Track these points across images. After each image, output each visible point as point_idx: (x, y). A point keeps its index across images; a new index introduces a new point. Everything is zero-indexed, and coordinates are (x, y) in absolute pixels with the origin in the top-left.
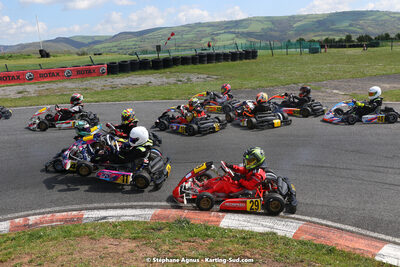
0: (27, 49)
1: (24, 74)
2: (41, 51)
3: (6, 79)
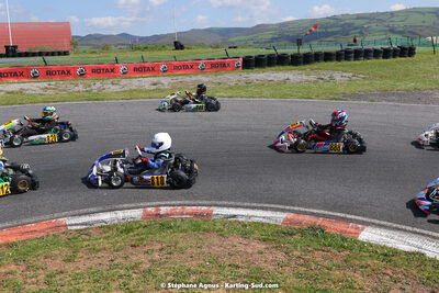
0: (162, 40)
1: (159, 66)
2: (175, 43)
3: (141, 70)
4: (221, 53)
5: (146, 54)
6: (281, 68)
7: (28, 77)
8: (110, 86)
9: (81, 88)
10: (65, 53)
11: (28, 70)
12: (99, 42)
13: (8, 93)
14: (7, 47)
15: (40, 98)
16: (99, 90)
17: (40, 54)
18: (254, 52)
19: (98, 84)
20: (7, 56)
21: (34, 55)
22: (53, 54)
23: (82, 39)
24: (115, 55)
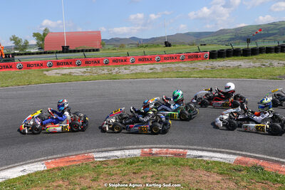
0: (157, 41)
1: (155, 58)
2: (166, 43)
3: (143, 60)
4: (195, 48)
5: (147, 50)
6: (236, 58)
7: (75, 65)
8: (124, 71)
9: (106, 72)
10: (97, 50)
11: (75, 60)
12: (118, 43)
13: (63, 75)
14: (63, 47)
15: (81, 78)
16: (116, 73)
17: (82, 51)
18: (217, 48)
19: (116, 69)
20: (63, 52)
21: (79, 51)
22: (90, 51)
23: (108, 41)
24: (127, 51)
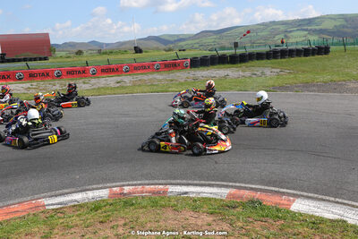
1: (122, 67)
2: (135, 48)
3: (108, 71)
4: (172, 54)
6: (222, 66)
7: (15, 79)
8: (82, 85)
9: (58, 87)
10: (45, 59)
15: (24, 97)
17: (24, 60)
21: (19, 60)
22: (35, 59)
23: (59, 46)
24: (86, 59)
